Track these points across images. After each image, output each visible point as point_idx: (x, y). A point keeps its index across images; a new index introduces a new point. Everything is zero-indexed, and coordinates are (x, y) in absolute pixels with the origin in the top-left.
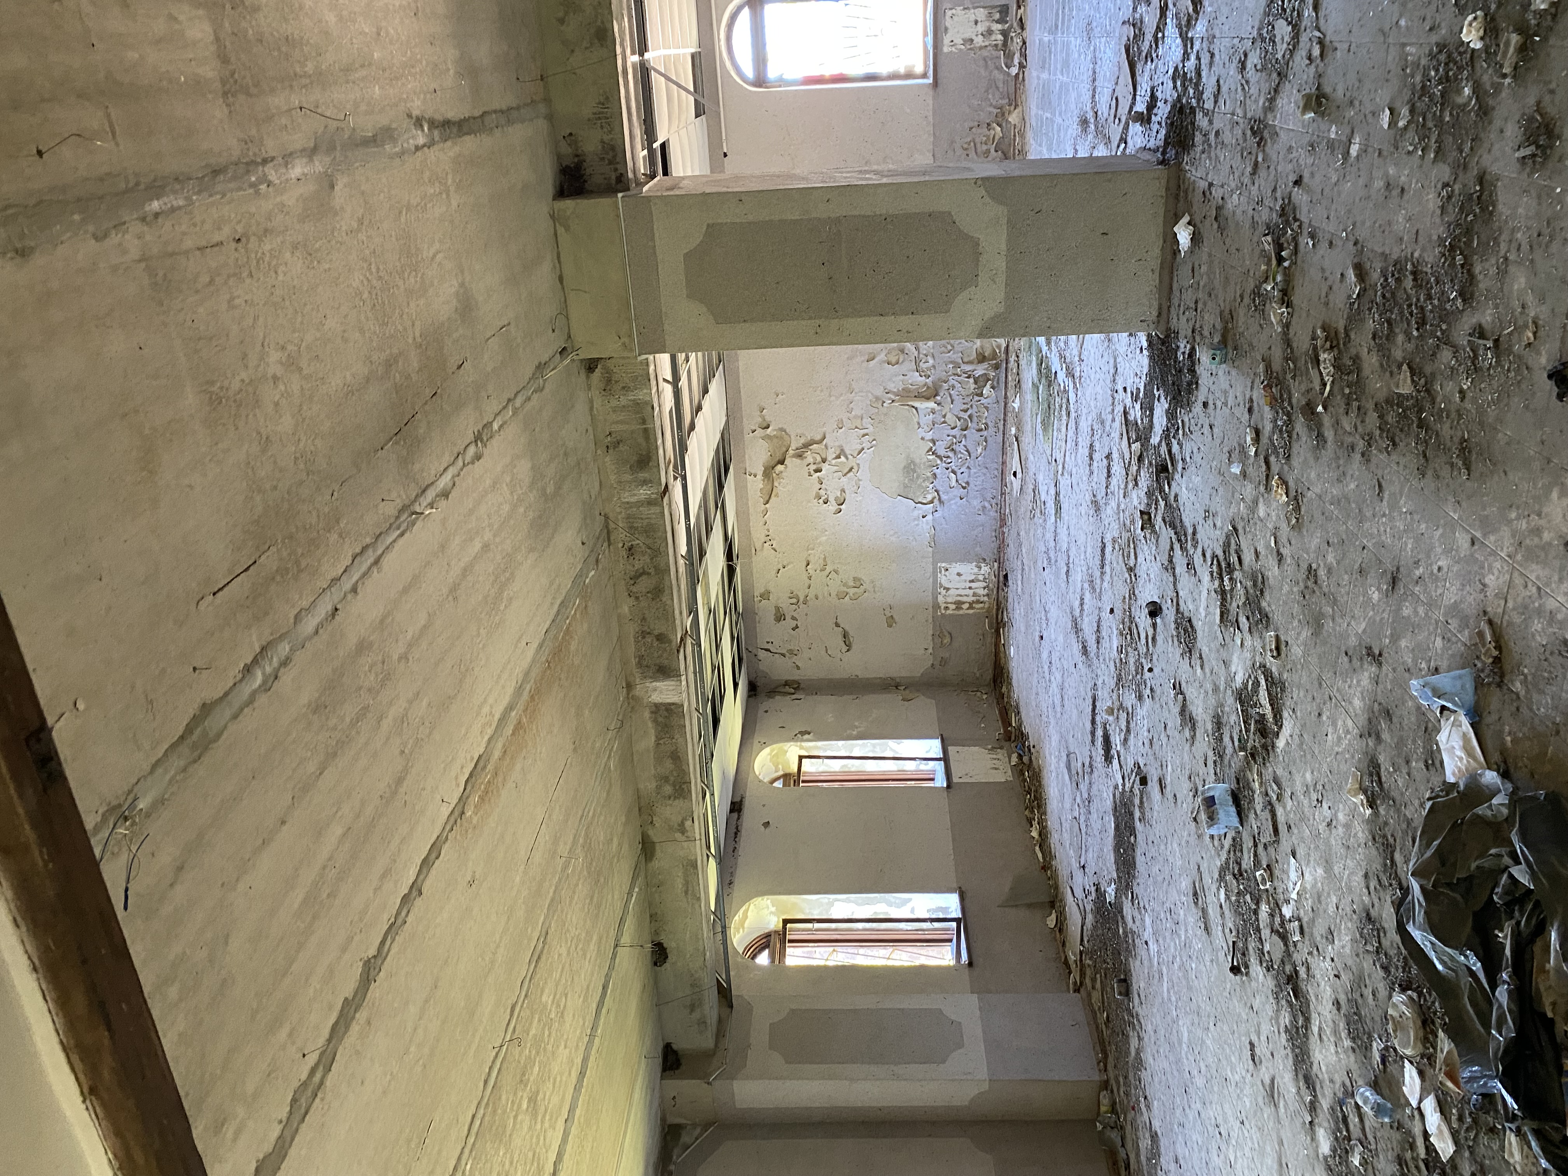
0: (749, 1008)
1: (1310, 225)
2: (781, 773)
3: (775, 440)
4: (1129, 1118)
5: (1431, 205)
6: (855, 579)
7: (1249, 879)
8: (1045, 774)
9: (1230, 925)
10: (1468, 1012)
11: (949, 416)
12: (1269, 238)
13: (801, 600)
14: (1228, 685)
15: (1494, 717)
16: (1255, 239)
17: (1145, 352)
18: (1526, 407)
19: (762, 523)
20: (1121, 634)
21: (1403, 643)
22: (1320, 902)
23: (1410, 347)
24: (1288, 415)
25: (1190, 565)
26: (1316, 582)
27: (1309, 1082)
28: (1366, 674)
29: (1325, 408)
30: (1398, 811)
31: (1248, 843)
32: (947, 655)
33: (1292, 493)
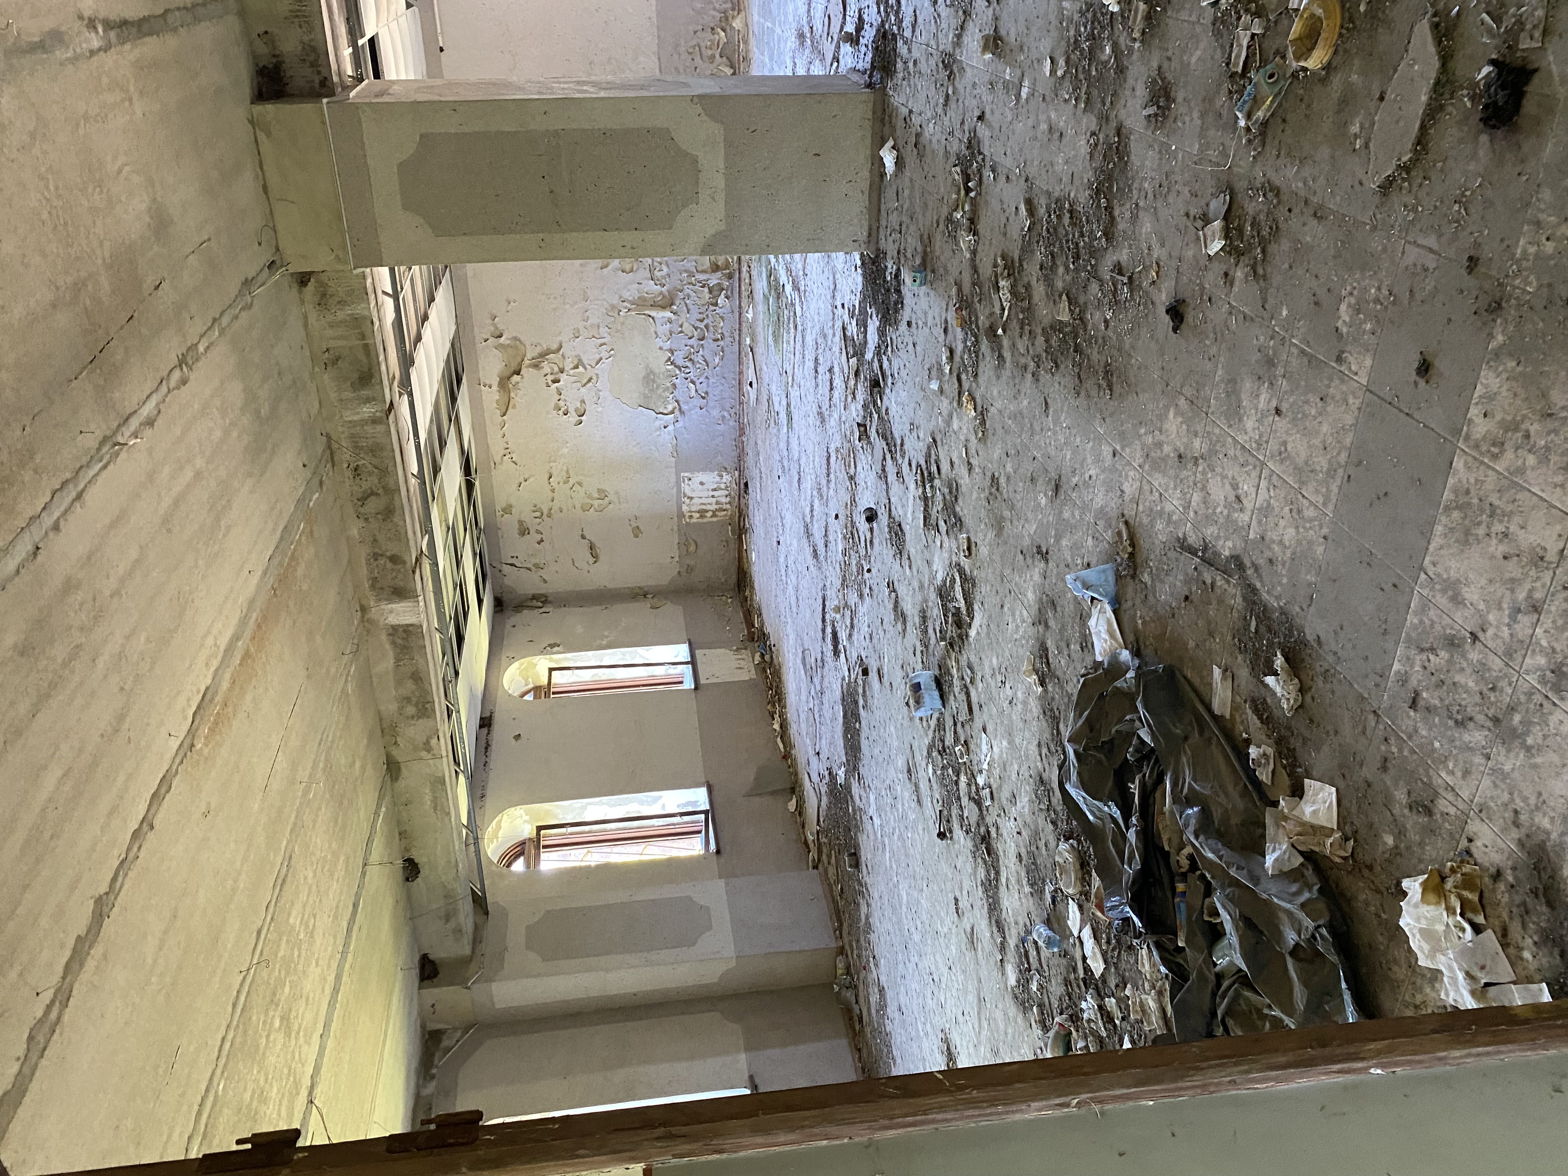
0: (504, 913)
1: (992, 160)
2: (531, 686)
3: (509, 350)
4: (861, 978)
5: (1083, 151)
6: (599, 491)
7: (951, 755)
8: (784, 670)
9: (937, 796)
10: (1111, 852)
11: (686, 325)
12: (958, 169)
13: (545, 512)
14: (931, 583)
15: (1130, 603)
16: (948, 169)
17: (859, 270)
18: (1152, 337)
19: (500, 436)
20: (845, 538)
21: (1064, 542)
22: (1005, 770)
23: (1068, 278)
24: (976, 336)
25: (899, 474)
26: (998, 490)
27: (1000, 926)
28: (1037, 570)
29: (1004, 331)
30: (1062, 688)
31: (949, 723)
32: (693, 563)
33: (979, 409)
